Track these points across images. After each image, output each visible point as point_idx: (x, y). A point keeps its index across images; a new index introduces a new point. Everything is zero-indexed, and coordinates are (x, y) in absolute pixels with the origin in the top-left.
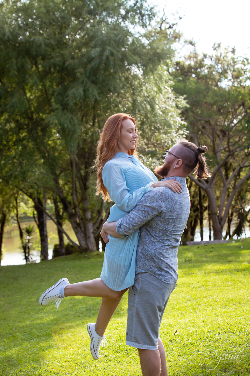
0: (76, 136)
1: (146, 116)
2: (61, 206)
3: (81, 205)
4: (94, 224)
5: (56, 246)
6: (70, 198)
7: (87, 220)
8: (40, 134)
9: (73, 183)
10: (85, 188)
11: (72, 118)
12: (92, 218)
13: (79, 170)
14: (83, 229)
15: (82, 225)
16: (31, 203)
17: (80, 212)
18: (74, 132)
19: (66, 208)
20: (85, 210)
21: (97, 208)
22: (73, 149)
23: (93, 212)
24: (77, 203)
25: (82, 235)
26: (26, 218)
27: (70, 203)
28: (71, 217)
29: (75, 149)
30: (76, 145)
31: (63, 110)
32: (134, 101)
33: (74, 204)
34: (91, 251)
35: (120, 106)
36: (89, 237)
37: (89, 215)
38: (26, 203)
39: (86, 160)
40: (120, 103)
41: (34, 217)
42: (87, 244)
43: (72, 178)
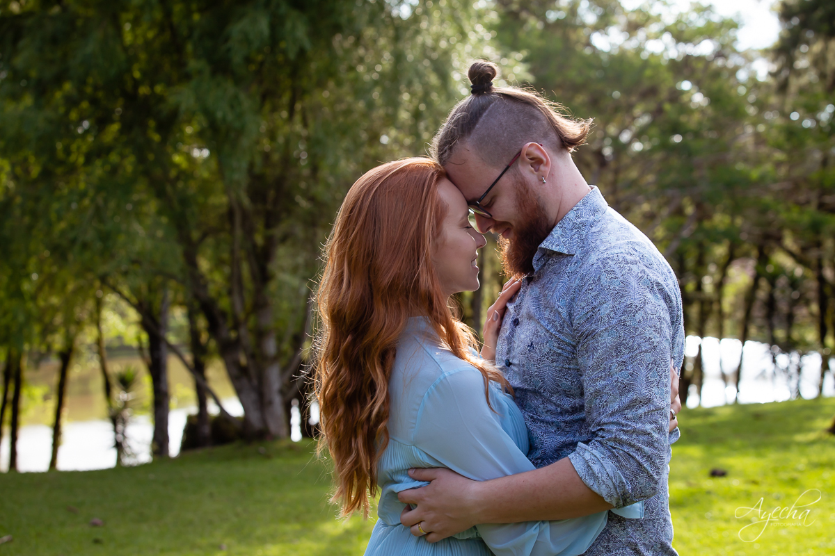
0: (245, 142)
1: (425, 98)
2: (202, 323)
3: (252, 322)
4: (284, 370)
5: (190, 418)
6: (224, 303)
7: (265, 358)
8: (156, 137)
9: (235, 263)
10: (263, 277)
11: (236, 97)
12: (280, 354)
13: (249, 232)
14: (255, 382)
15: (253, 372)
16: (133, 315)
17: (249, 339)
18: (240, 132)
19: (213, 328)
20: (260, 334)
21: (292, 329)
22: (236, 176)
23: (280, 340)
24: (242, 316)
25: (253, 396)
26: (120, 349)
27: (224, 314)
28: (227, 349)
29: (241, 177)
30: (244, 165)
31: (214, 73)
32: (399, 57)
33: (235, 317)
34: (275, 438)
35: (361, 69)
36: (271, 403)
37: (271, 347)
38: (123, 315)
39: (269, 207)
40: (361, 60)
41: (140, 349)
42: (264, 421)
43: (232, 252)
